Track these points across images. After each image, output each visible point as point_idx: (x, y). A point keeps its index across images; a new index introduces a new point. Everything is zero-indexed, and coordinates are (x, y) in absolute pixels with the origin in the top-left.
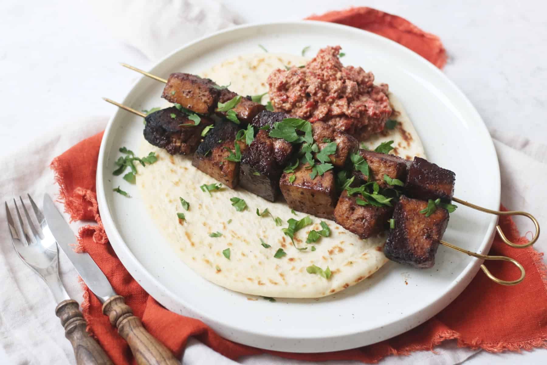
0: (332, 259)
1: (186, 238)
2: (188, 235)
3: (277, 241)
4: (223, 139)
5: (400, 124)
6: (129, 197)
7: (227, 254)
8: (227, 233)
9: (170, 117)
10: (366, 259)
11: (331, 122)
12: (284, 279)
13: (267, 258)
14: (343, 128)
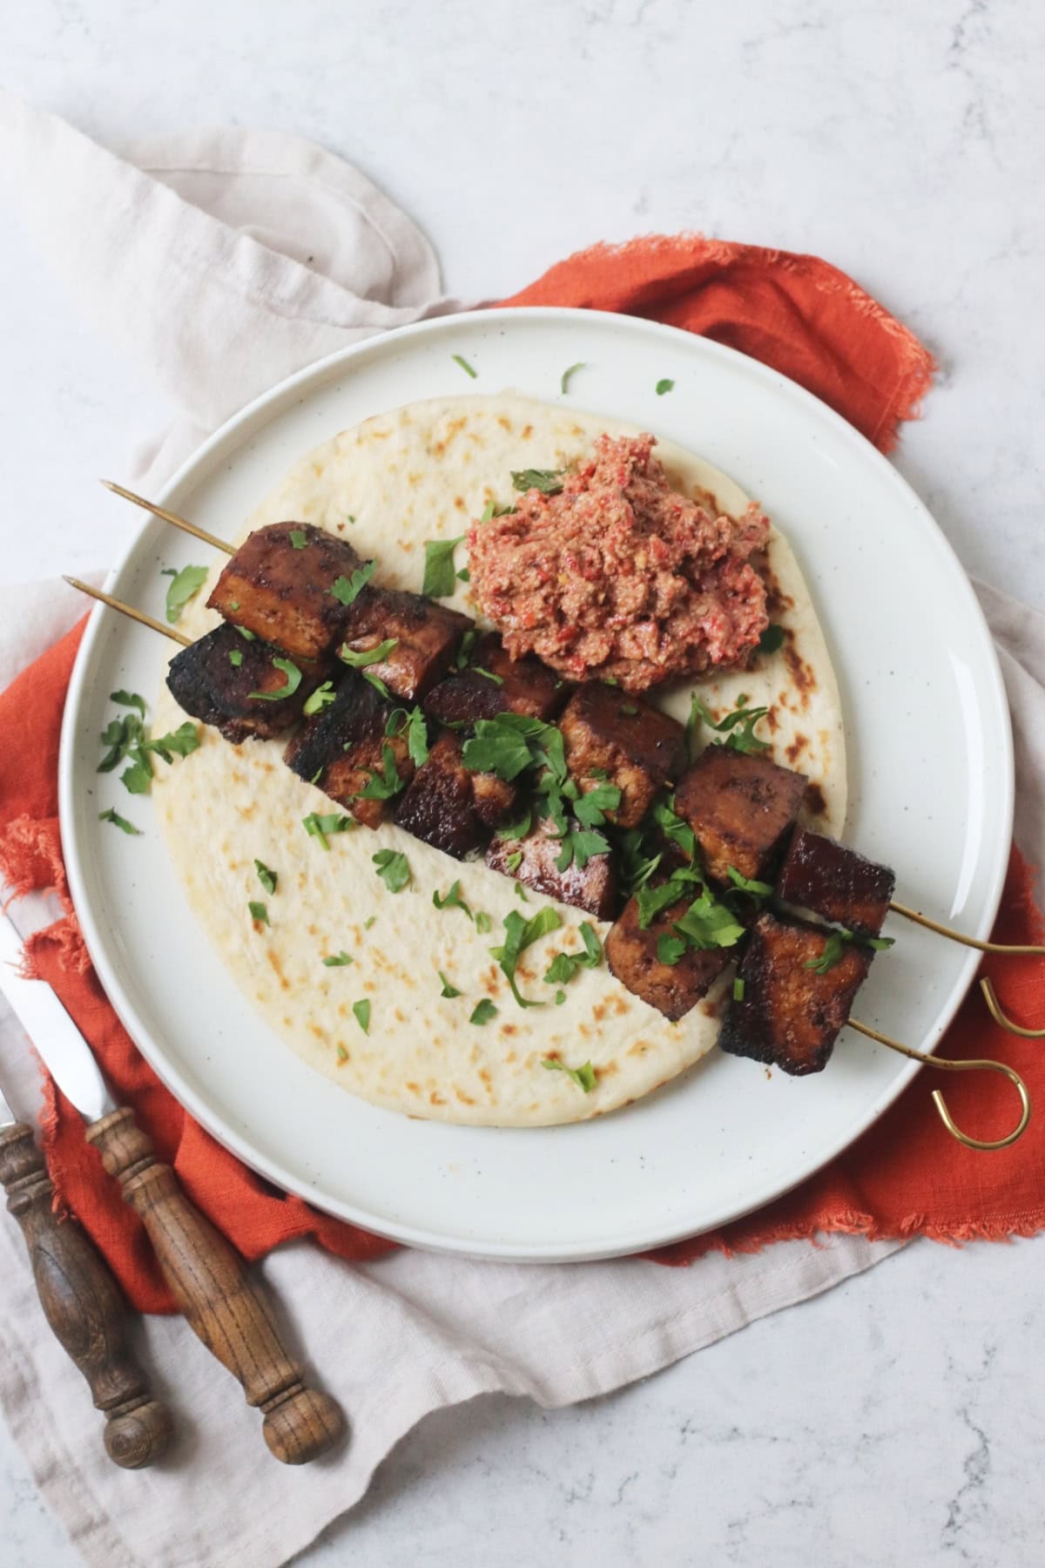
0: (600, 1032)
1: (269, 965)
2: (275, 960)
3: (476, 975)
4: (355, 738)
5: (790, 635)
6: (138, 832)
7: (362, 1013)
8: (364, 956)
9: (228, 660)
10: (678, 1038)
11: (620, 668)
12: (489, 1089)
13: (455, 1026)
14: (647, 683)
